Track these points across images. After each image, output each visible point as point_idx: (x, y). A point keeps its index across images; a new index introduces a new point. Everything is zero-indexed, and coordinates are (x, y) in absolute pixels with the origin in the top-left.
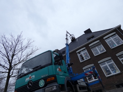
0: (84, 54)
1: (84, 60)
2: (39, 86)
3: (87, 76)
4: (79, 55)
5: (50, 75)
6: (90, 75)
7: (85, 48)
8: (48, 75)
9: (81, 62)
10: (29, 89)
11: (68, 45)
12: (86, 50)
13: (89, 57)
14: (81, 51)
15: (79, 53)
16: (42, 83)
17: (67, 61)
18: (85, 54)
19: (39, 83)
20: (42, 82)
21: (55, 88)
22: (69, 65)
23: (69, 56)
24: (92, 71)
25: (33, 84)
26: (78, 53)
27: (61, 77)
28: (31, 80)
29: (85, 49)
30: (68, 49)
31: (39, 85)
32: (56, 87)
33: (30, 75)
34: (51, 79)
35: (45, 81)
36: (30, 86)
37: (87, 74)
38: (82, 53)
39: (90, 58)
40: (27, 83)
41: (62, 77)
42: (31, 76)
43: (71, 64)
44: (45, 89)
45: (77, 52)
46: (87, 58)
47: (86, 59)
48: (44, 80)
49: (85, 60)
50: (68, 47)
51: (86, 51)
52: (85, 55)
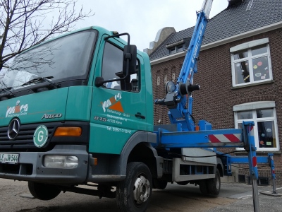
0: (255, 62)
1: (248, 80)
2: (33, 143)
3: (215, 144)
4: (235, 62)
5: (68, 117)
6: (225, 143)
7: (266, 40)
8: (62, 118)
9: (235, 85)
10: (9, 139)
11: (206, 20)
12: (268, 48)
13: (267, 77)
14: (246, 50)
15: (241, 54)
16: (42, 136)
17: (184, 74)
18: (260, 64)
19: (33, 134)
20: (41, 134)
21: (73, 163)
22: (183, 91)
23: (196, 59)
24: (238, 136)
25: (21, 130)
26: (235, 53)
27: (112, 131)
28: (17, 115)
29: (264, 45)
30: (200, 32)
31: (32, 139)
32: (79, 161)
33: (18, 102)
34: (68, 131)
35: (49, 133)
36: (12, 134)
37: (215, 140)
38: (250, 57)
39: (271, 78)
40: (7, 123)
41: (117, 129)
42: (19, 105)
43: (192, 88)
44: (44, 156)
45: (233, 49)
46: (259, 79)
47: (256, 79)
48: (48, 128)
49: (252, 82)
50: (202, 25)
51: (267, 53)
52: (256, 67)
